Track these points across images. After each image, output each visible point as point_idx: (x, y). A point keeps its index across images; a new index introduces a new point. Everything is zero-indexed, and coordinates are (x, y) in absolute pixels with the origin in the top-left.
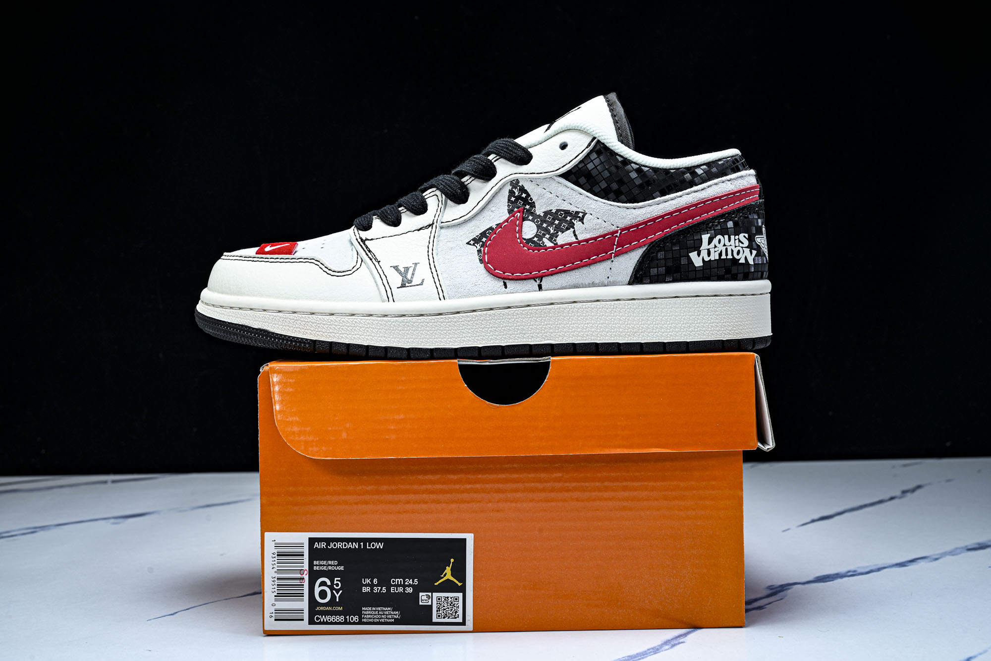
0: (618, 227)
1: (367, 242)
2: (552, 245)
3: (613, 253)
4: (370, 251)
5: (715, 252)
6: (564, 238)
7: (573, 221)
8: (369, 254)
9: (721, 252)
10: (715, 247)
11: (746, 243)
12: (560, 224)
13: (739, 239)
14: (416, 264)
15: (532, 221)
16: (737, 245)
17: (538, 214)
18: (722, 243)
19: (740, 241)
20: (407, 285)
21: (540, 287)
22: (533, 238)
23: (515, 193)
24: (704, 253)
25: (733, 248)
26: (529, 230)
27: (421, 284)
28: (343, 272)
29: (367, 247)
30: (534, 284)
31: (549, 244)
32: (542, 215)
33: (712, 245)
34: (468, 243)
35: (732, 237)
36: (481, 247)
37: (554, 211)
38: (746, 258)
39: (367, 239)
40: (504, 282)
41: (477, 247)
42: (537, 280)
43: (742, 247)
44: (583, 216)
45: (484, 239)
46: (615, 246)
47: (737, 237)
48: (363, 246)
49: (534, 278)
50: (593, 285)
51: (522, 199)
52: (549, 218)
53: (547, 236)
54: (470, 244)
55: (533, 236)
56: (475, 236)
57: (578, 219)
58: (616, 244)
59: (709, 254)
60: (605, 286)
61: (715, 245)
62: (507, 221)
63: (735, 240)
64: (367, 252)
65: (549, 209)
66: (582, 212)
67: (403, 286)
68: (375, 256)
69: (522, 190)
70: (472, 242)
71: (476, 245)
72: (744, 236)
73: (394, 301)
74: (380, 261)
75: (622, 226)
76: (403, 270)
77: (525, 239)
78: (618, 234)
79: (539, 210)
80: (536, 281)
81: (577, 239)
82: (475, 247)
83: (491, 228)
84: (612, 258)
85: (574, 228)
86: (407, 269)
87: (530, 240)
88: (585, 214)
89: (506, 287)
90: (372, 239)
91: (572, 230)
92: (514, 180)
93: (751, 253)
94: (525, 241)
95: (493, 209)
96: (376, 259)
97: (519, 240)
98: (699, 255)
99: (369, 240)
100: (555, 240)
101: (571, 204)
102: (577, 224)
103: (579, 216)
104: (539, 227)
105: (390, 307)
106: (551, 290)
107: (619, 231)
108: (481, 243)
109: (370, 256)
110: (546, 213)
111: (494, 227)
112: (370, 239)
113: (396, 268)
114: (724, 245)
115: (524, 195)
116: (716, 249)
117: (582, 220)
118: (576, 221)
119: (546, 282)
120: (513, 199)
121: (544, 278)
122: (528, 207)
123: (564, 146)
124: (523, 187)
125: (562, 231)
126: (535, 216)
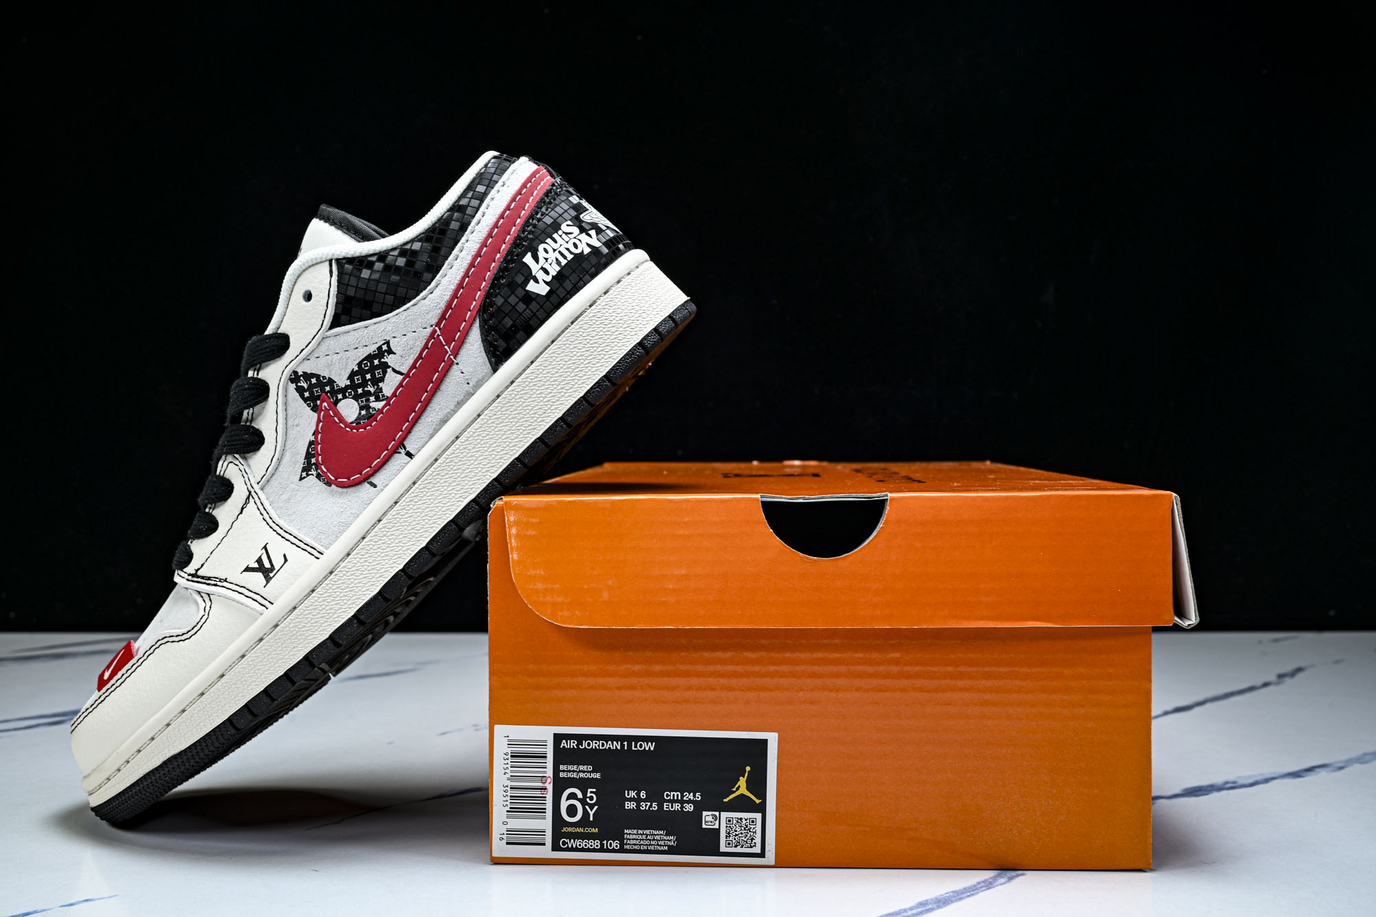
0: (432, 326)
1: (199, 573)
2: (383, 403)
3: (450, 355)
4: (209, 578)
5: (550, 264)
6: (390, 384)
7: (383, 360)
8: (209, 582)
9: (557, 259)
10: (546, 259)
11: (576, 230)
12: (373, 375)
13: (564, 232)
14: (265, 547)
15: (345, 397)
16: (567, 239)
17: (343, 386)
18: (550, 250)
19: (566, 234)
20: (271, 575)
21: (409, 455)
23: (303, 387)
24: (541, 275)
25: (567, 246)
26: (349, 409)
27: (286, 560)
28: (198, 623)
29: (203, 578)
30: (400, 458)
31: (380, 405)
32: (349, 383)
33: (542, 260)
34: (301, 479)
35: (555, 236)
36: (317, 471)
37: (356, 369)
38: (588, 244)
39: (197, 571)
40: (368, 483)
41: (313, 475)
42: (400, 450)
43: (575, 238)
44: (389, 346)
45: (313, 460)
46: (446, 347)
47: (560, 232)
48: (199, 580)
49: (395, 451)
50: (460, 404)
51: (315, 386)
52: (358, 379)
53: (372, 398)
54: (304, 478)
55: (358, 412)
56: (302, 466)
57: (386, 354)
58: (444, 344)
59: (547, 272)
60: (473, 395)
61: (545, 258)
62: (319, 421)
63: (561, 236)
65: (349, 371)
66: (384, 344)
67: (268, 579)
68: (217, 578)
69: (307, 376)
70: (304, 474)
71: (310, 473)
72: (568, 225)
73: (272, 604)
74: (226, 579)
75: (435, 321)
76: (256, 565)
77: (352, 423)
78: (438, 332)
79: (342, 381)
80: (400, 453)
81: (402, 374)
82: (311, 476)
83: (311, 443)
84: (453, 361)
85: (390, 367)
86: (259, 561)
87: (359, 419)
88: (388, 343)
89: (375, 486)
90: (202, 565)
91: (389, 370)
92: (291, 375)
93: (590, 236)
94: (355, 424)
95: (296, 422)
96: (221, 580)
97: (348, 429)
98: (537, 281)
99: (199, 569)
100: (383, 396)
101: (366, 346)
102: (389, 359)
103: (385, 350)
104: (356, 398)
105: (272, 612)
106: (423, 447)
107: (437, 328)
108: (313, 467)
109: (213, 582)
110: (351, 377)
111: (313, 439)
112: (199, 567)
113: (248, 569)
114: (554, 250)
115: (314, 381)
116: (549, 261)
117: (390, 352)
118: (385, 357)
119: (410, 444)
120: (307, 394)
121: (405, 443)
122: (328, 389)
123: (308, 297)
124: (305, 373)
125: (382, 380)
126: (343, 391)
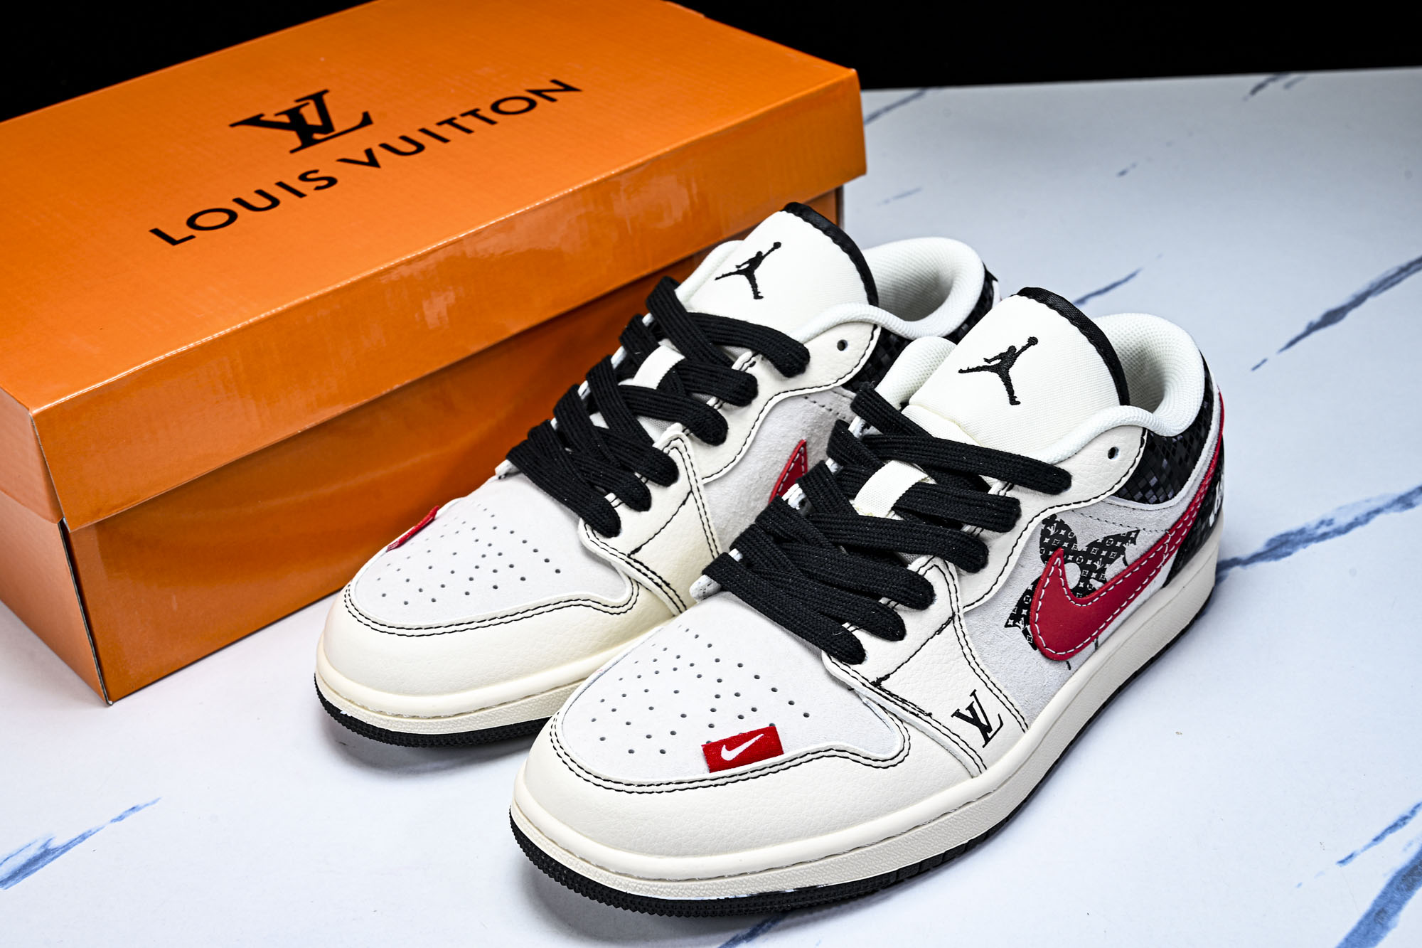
0: (1165, 531)
1: (883, 684)
2: (1100, 584)
3: (1161, 564)
4: (904, 701)
6: (1112, 570)
7: (1124, 545)
8: (905, 705)
12: (1108, 554)
14: (973, 694)
15: (1074, 561)
17: (1079, 550)
20: (990, 735)
21: (1096, 644)
22: (1079, 584)
23: (1050, 532)
26: (1073, 574)
27: (1002, 724)
28: (897, 755)
29: (890, 694)
30: (1091, 648)
31: (1097, 585)
32: (1085, 550)
34: (1007, 626)
36: (1025, 625)
37: (1100, 540)
39: (881, 680)
40: (1067, 662)
41: (1020, 627)
44: (1136, 536)
45: (1024, 612)
46: (1164, 556)
48: (885, 694)
50: (1137, 608)
51: (1059, 536)
52: (1094, 550)
53: (1094, 575)
54: (1010, 626)
55: (1078, 581)
56: (1011, 612)
57: (1130, 541)
58: (1165, 553)
60: (1146, 602)
62: (1043, 573)
64: (900, 703)
65: (1093, 539)
66: (1134, 532)
67: (987, 740)
68: (915, 706)
69: (1062, 525)
70: (1011, 622)
71: (1017, 623)
73: (988, 767)
74: (930, 713)
75: (1169, 527)
76: (968, 714)
77: (1070, 591)
79: (1081, 546)
81: (1126, 565)
82: (1018, 628)
83: (1027, 592)
84: (1160, 571)
85: (1124, 554)
86: (970, 708)
87: (1077, 588)
88: (1137, 531)
89: (1070, 668)
90: (887, 676)
91: (1122, 557)
92: (1049, 516)
94: (1071, 594)
95: (1025, 563)
96: (922, 711)
97: (1066, 593)
100: (1104, 577)
101: (1121, 525)
103: (1131, 537)
104: (1082, 567)
105: (985, 779)
106: (1106, 641)
107: (1169, 535)
108: (1023, 619)
109: (910, 709)
110: (1090, 546)
111: (1031, 588)
112: (883, 676)
113: (958, 714)
115: (1062, 532)
117: (1134, 541)
118: (1127, 544)
119: (1101, 637)
120: (1046, 540)
122: (1065, 544)
123: (1113, 453)
124: (1062, 522)
125: (1111, 562)
126: (1076, 554)
